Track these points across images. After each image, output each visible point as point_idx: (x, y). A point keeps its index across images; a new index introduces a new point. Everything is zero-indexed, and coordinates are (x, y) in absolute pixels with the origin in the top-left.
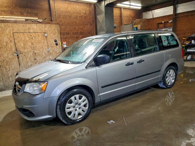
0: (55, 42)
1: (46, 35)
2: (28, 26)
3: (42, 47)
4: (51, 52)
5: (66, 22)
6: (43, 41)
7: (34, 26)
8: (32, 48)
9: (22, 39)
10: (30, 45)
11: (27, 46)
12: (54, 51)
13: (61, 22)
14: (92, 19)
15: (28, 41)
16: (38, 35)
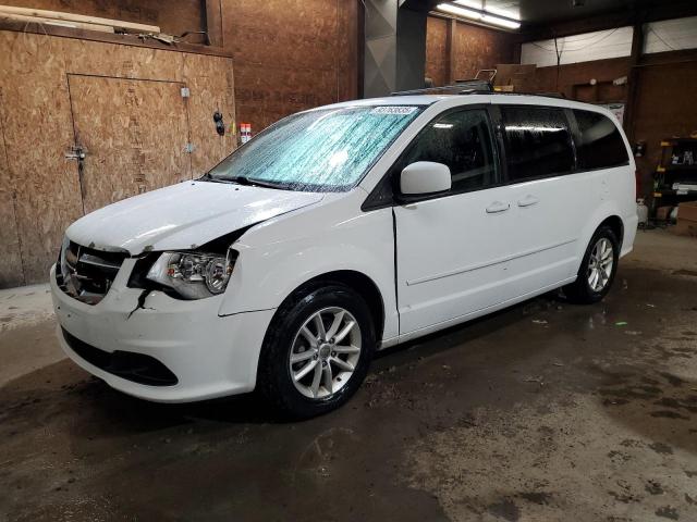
0: (214, 123)
1: (184, 92)
2: (125, 53)
3: (170, 136)
4: (199, 156)
5: (256, 54)
6: (171, 114)
7: (146, 58)
8: (130, 136)
9: (101, 100)
10: (127, 125)
11: (115, 126)
12: (208, 153)
13: (238, 50)
14: (347, 51)
15: (118, 109)
16: (158, 91)
